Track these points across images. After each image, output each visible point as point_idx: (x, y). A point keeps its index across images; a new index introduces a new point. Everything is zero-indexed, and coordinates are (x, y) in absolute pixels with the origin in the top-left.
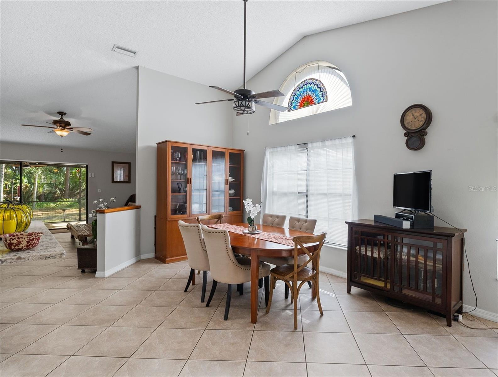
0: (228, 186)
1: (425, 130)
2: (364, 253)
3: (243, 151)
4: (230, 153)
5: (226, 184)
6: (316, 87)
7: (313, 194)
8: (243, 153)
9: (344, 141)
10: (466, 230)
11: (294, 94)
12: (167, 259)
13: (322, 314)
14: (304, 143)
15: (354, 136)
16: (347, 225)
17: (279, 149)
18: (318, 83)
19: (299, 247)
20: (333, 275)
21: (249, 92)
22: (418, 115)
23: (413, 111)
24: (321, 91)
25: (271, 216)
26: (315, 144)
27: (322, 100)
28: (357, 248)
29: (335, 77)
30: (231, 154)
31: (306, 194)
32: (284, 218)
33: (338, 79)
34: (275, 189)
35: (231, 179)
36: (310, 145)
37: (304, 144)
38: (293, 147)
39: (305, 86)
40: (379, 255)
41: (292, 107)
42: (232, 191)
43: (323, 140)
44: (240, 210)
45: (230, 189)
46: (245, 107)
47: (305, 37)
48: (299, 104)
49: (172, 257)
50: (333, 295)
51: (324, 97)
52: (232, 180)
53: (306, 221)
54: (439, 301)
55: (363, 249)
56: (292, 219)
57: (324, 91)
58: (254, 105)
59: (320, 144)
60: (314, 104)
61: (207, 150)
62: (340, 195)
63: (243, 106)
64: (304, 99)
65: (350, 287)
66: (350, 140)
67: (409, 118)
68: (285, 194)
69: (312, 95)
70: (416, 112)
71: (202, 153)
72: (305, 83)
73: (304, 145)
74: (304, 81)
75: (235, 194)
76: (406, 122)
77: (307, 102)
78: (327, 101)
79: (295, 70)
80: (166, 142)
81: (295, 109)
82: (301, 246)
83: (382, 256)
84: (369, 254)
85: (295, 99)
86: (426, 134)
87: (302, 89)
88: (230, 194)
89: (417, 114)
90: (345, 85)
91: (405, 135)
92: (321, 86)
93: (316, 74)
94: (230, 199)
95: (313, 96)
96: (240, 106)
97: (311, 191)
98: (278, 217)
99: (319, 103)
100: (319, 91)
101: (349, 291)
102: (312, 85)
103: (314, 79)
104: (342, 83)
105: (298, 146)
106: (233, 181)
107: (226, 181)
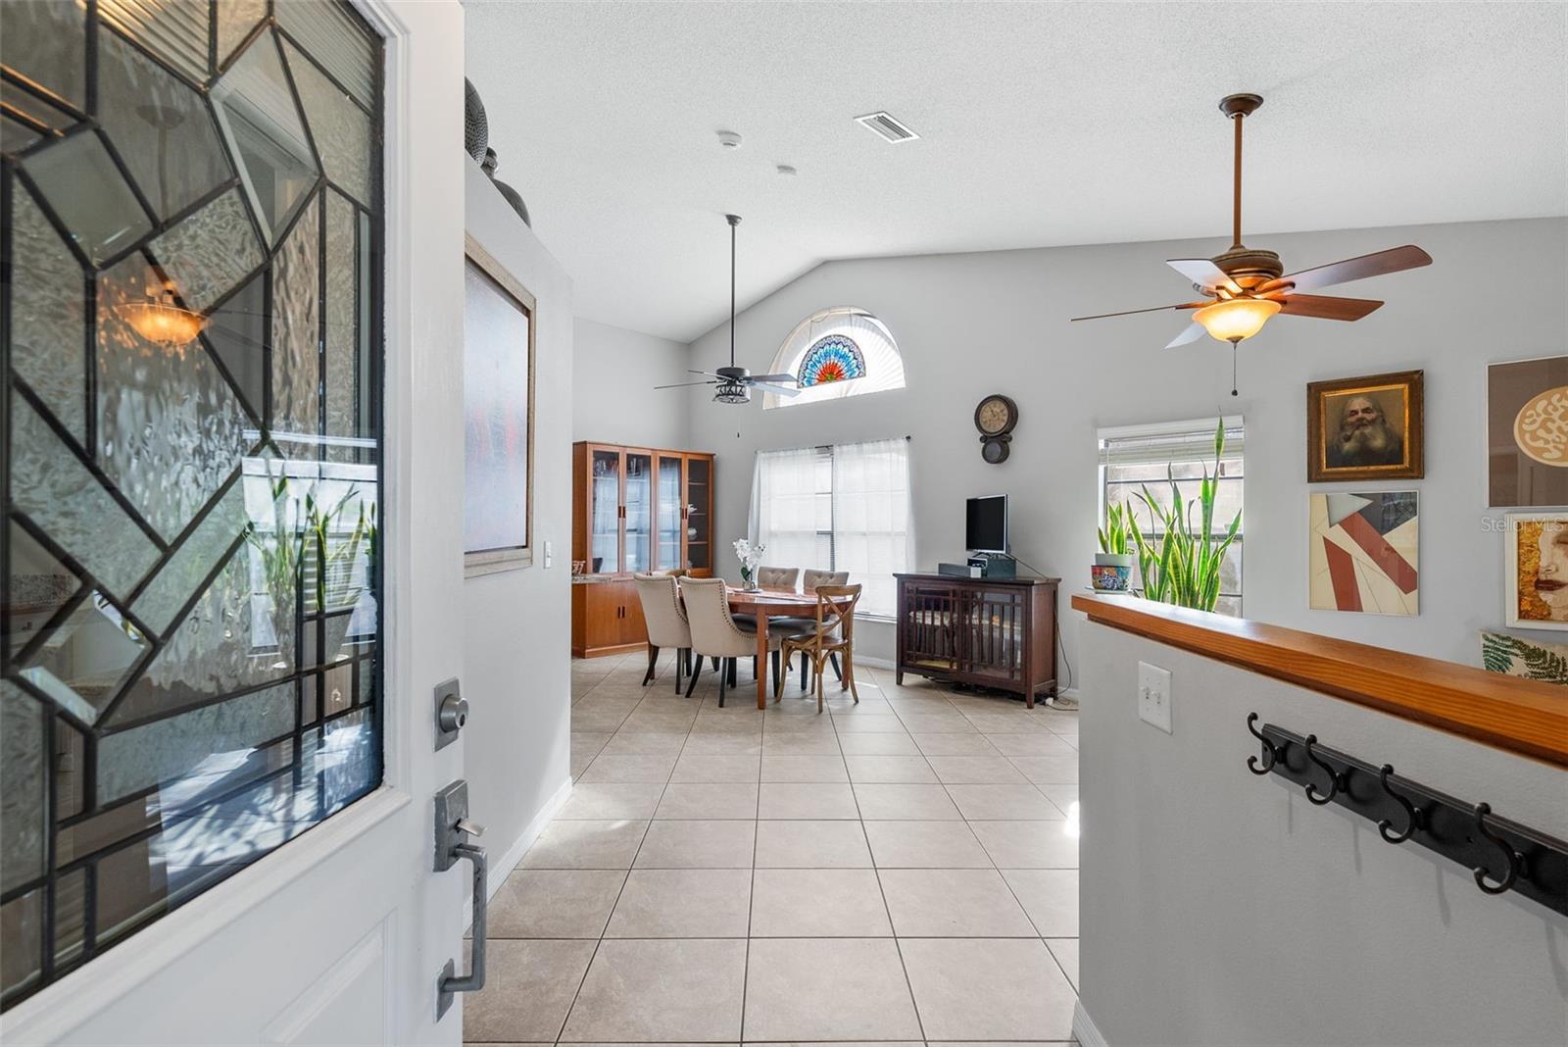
0: (686, 521)
1: (1008, 433)
2: (921, 621)
3: (712, 456)
4: (689, 460)
5: (682, 517)
6: (846, 350)
7: (842, 533)
8: (712, 460)
9: (892, 444)
10: (1060, 580)
11: (808, 357)
12: (587, 651)
13: (857, 701)
14: (826, 445)
15: (908, 438)
16: (896, 579)
17: (782, 454)
18: (849, 343)
19: (824, 601)
20: (876, 668)
21: (741, 371)
22: (999, 411)
23: (991, 404)
24: (855, 358)
25: (773, 571)
26: (845, 448)
27: (857, 374)
28: (912, 614)
29: (879, 337)
30: (692, 463)
31: (831, 534)
32: (795, 572)
33: (883, 340)
34: (774, 527)
35: (691, 509)
36: (836, 450)
37: (827, 447)
38: (808, 451)
39: (827, 347)
40: (942, 621)
41: (804, 380)
42: (692, 532)
43: (859, 442)
44: (708, 566)
45: (690, 526)
46: (736, 394)
47: (826, 263)
48: (817, 376)
49: (596, 647)
50: (875, 686)
51: (860, 369)
52: (693, 509)
53: (832, 576)
54: (1018, 677)
55: (919, 615)
56: (809, 574)
57: (860, 359)
58: (748, 390)
59: (853, 448)
60: (844, 379)
61: (650, 457)
62: (888, 534)
63: (733, 394)
64: (825, 369)
65: (902, 675)
66: (902, 443)
67: (986, 414)
68: (793, 535)
69: (839, 364)
70: (995, 406)
71: (641, 461)
72: (828, 341)
73: (826, 449)
74: (826, 338)
75: (698, 537)
76: (982, 420)
77: (831, 374)
78: (865, 375)
79: (811, 316)
80: (585, 443)
81: (811, 385)
82: (828, 599)
83: (946, 622)
84: (928, 621)
85: (809, 367)
86: (1011, 439)
87: (821, 350)
88: (689, 537)
89: (997, 410)
90: (893, 352)
91: (981, 439)
92: (855, 350)
93: (846, 327)
94: (689, 546)
95: (842, 365)
96: (728, 394)
97: (838, 529)
98: (784, 571)
99: (851, 377)
100: (852, 357)
101: (899, 682)
102: (840, 346)
103: (843, 337)
104: (889, 348)
105: (816, 451)
106: (695, 512)
107: (683, 513)
